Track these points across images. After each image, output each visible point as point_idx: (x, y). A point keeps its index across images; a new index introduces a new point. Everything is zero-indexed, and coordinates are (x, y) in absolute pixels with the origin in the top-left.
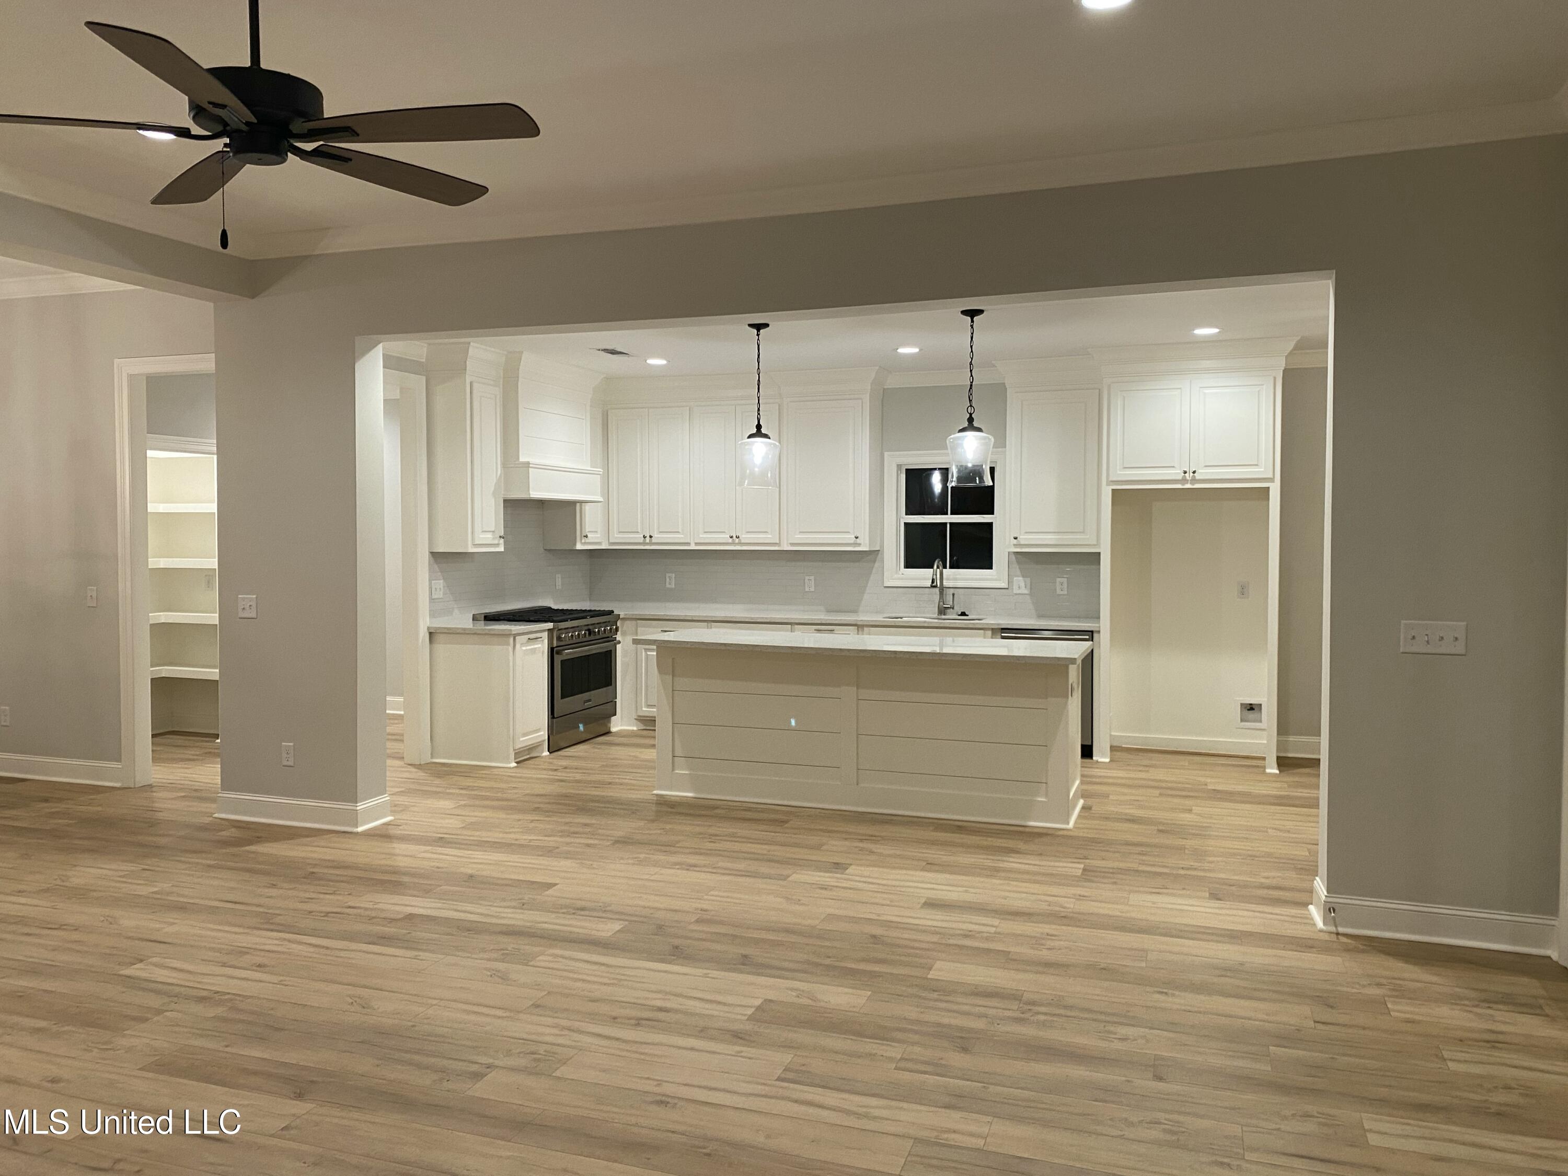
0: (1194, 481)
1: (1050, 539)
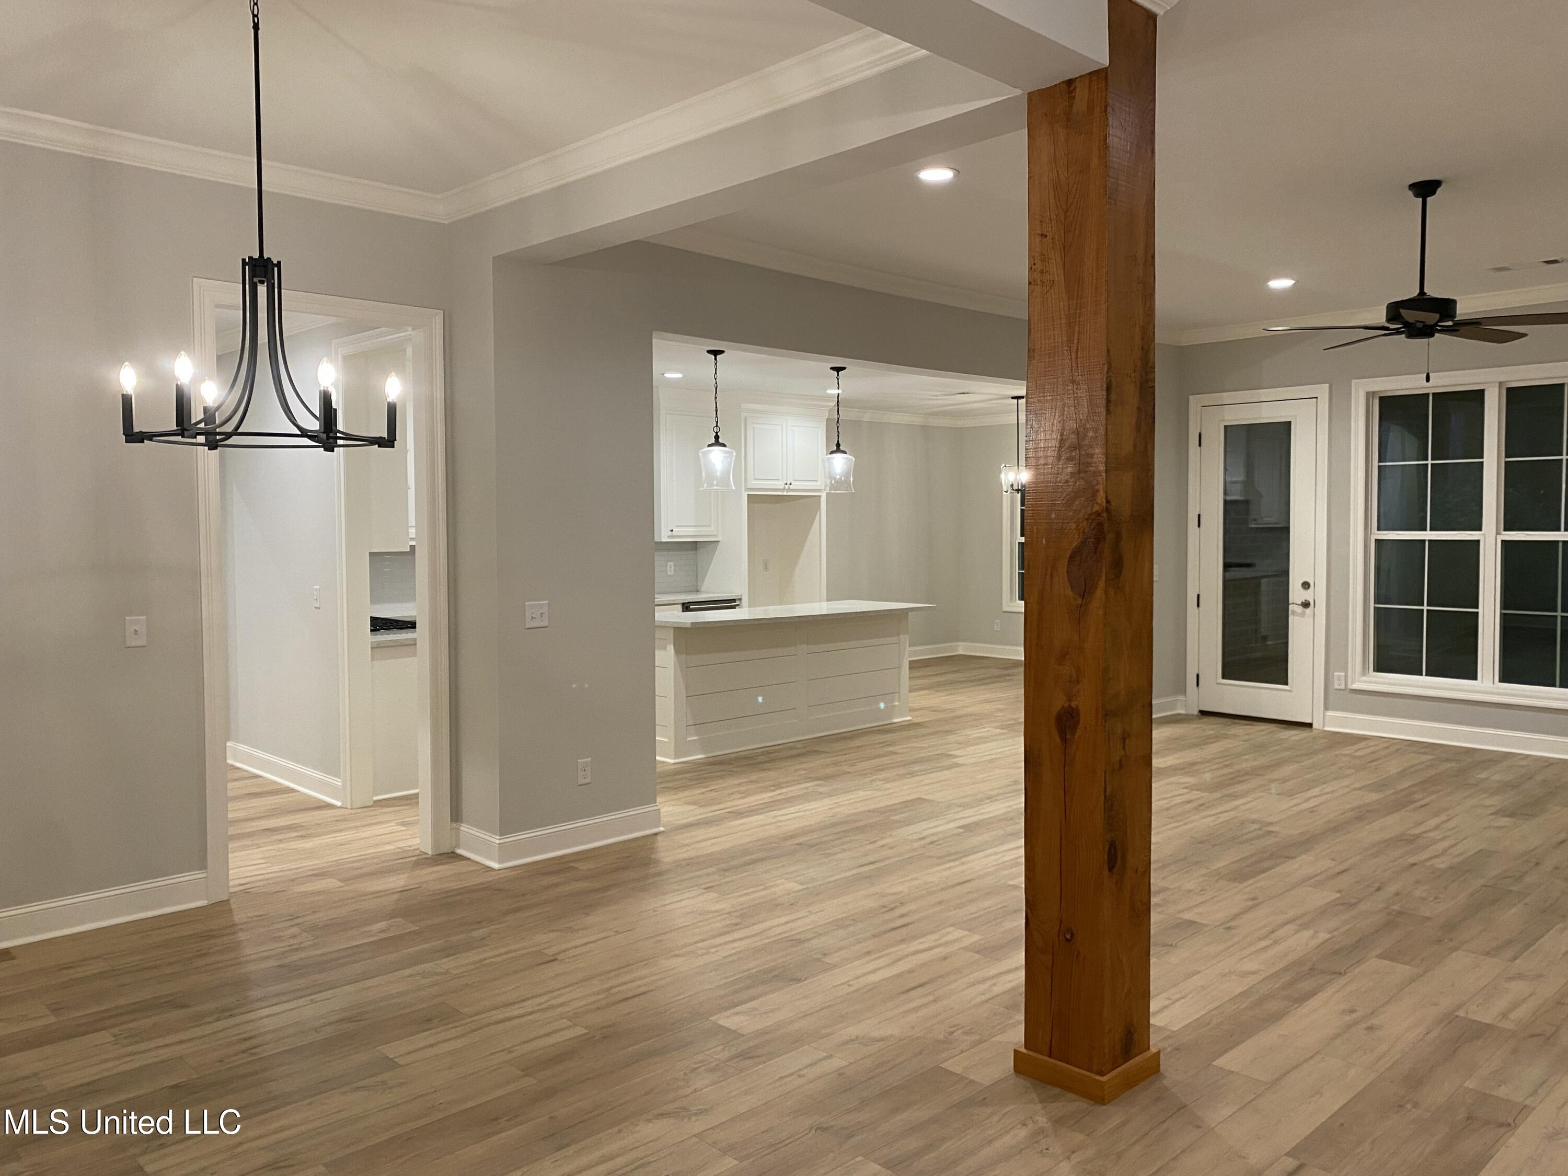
0: (789, 490)
1: (691, 531)
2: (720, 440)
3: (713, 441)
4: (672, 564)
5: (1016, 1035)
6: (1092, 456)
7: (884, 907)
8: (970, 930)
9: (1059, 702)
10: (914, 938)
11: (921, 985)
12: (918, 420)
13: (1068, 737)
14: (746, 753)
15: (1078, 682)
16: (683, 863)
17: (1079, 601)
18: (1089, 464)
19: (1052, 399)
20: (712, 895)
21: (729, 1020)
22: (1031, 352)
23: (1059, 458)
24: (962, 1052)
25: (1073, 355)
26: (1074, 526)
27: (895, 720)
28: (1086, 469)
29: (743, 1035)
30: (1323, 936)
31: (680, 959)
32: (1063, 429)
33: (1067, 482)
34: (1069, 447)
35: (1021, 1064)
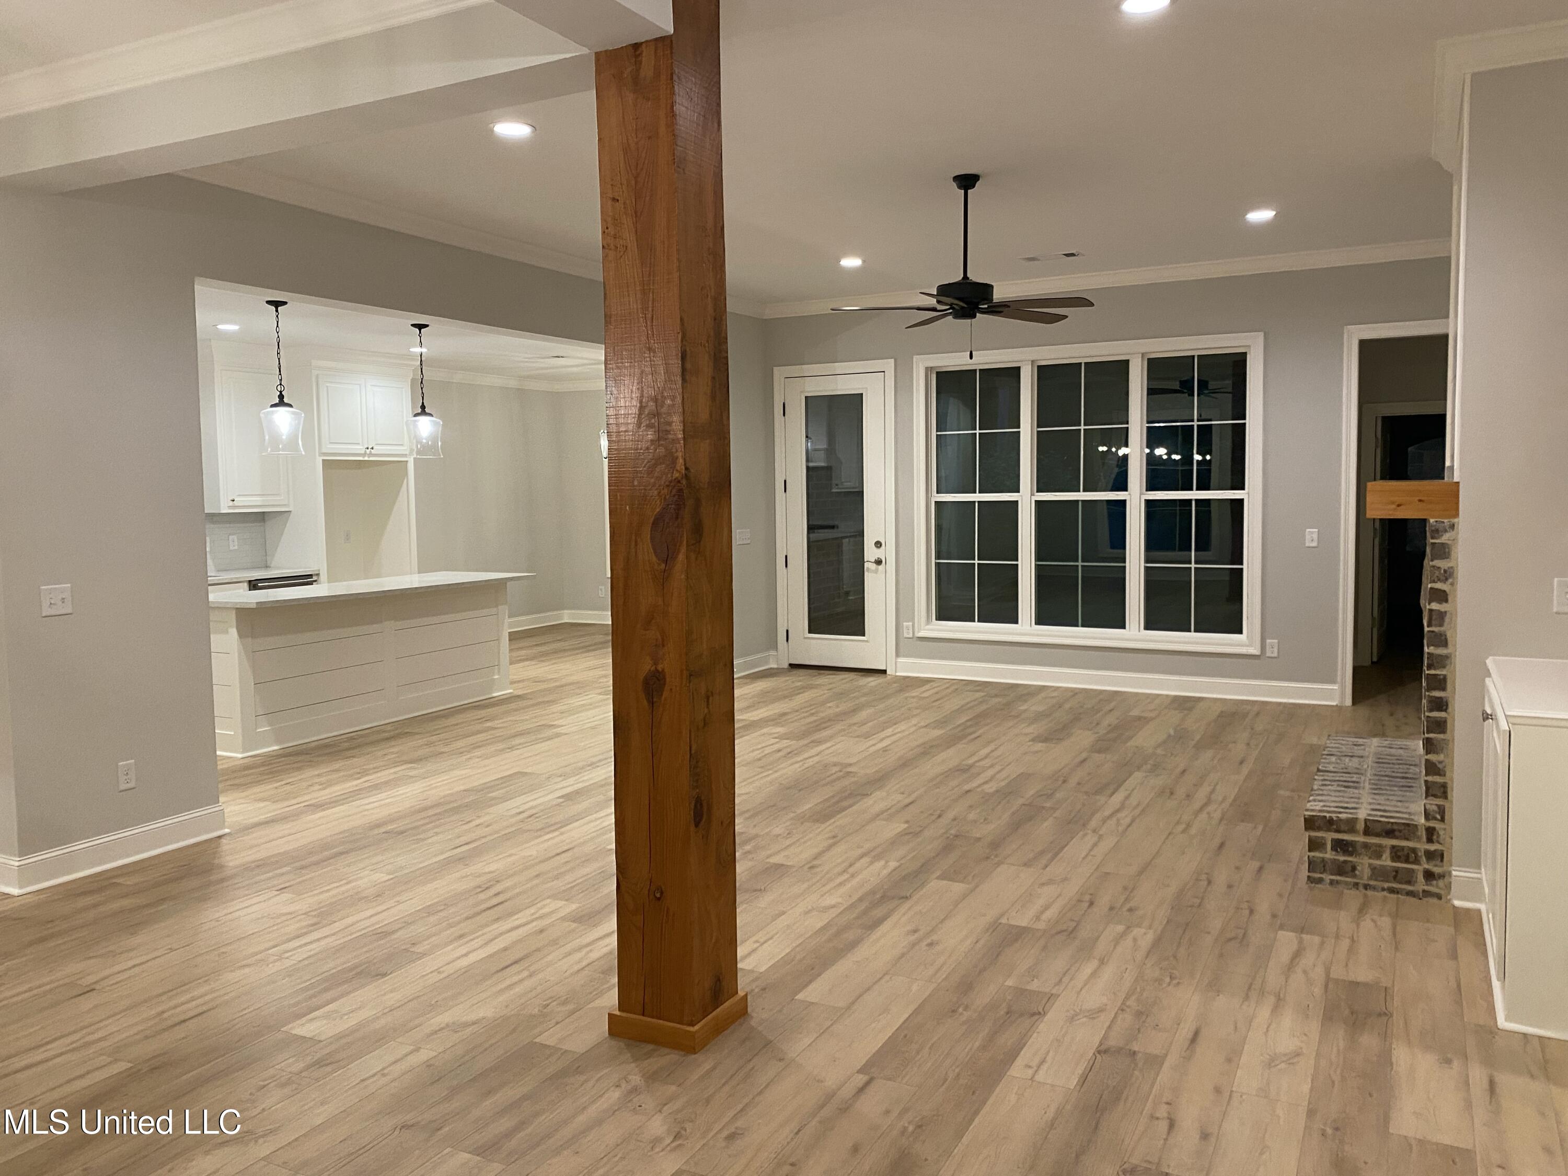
0: (371, 455)
1: (257, 500)
2: (286, 400)
3: (277, 401)
4: (235, 537)
5: (611, 999)
6: (670, 424)
7: (479, 887)
8: (567, 900)
9: (647, 666)
10: (511, 914)
11: (516, 962)
12: (513, 383)
13: (655, 700)
14: (327, 741)
15: (663, 646)
16: (253, 865)
17: (663, 566)
18: (668, 432)
19: (630, 366)
20: (286, 896)
21: (304, 1028)
22: (608, 317)
23: (639, 425)
24: (557, 1023)
25: (649, 323)
26: (656, 492)
27: (495, 695)
28: (666, 437)
29: (320, 1041)
30: (893, 864)
31: (247, 970)
32: (642, 396)
33: (648, 448)
34: (648, 414)
35: (616, 1027)
